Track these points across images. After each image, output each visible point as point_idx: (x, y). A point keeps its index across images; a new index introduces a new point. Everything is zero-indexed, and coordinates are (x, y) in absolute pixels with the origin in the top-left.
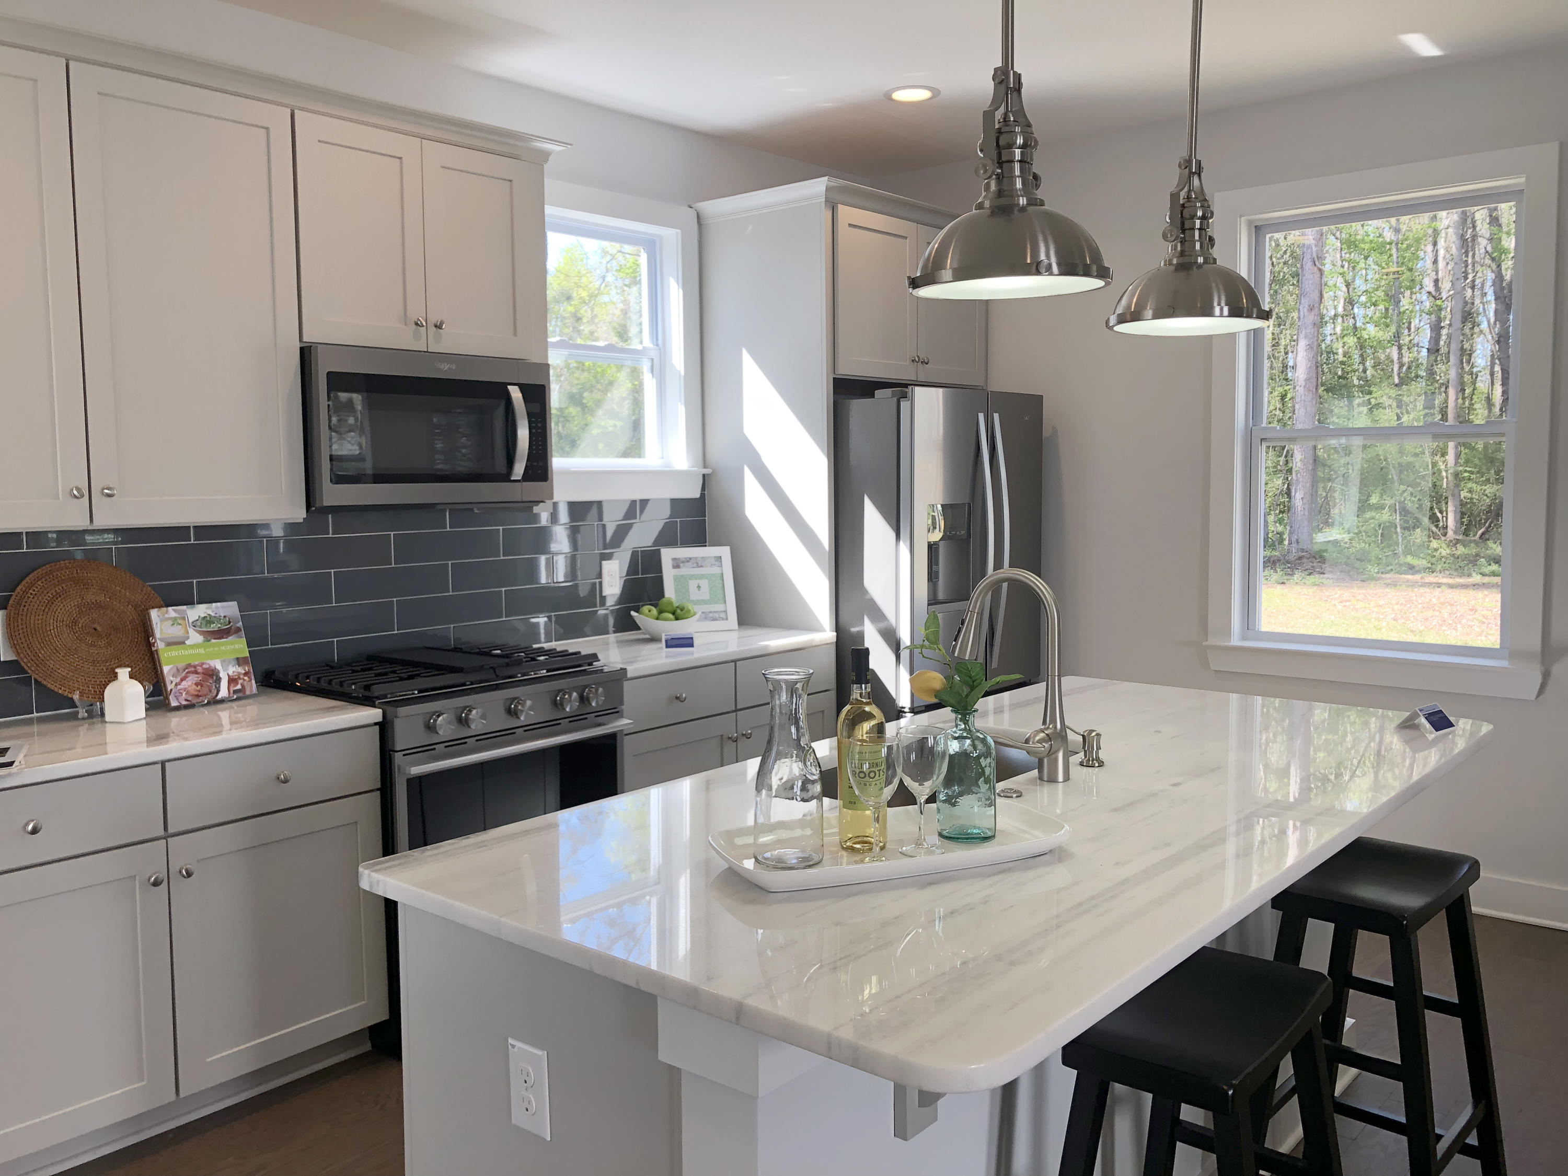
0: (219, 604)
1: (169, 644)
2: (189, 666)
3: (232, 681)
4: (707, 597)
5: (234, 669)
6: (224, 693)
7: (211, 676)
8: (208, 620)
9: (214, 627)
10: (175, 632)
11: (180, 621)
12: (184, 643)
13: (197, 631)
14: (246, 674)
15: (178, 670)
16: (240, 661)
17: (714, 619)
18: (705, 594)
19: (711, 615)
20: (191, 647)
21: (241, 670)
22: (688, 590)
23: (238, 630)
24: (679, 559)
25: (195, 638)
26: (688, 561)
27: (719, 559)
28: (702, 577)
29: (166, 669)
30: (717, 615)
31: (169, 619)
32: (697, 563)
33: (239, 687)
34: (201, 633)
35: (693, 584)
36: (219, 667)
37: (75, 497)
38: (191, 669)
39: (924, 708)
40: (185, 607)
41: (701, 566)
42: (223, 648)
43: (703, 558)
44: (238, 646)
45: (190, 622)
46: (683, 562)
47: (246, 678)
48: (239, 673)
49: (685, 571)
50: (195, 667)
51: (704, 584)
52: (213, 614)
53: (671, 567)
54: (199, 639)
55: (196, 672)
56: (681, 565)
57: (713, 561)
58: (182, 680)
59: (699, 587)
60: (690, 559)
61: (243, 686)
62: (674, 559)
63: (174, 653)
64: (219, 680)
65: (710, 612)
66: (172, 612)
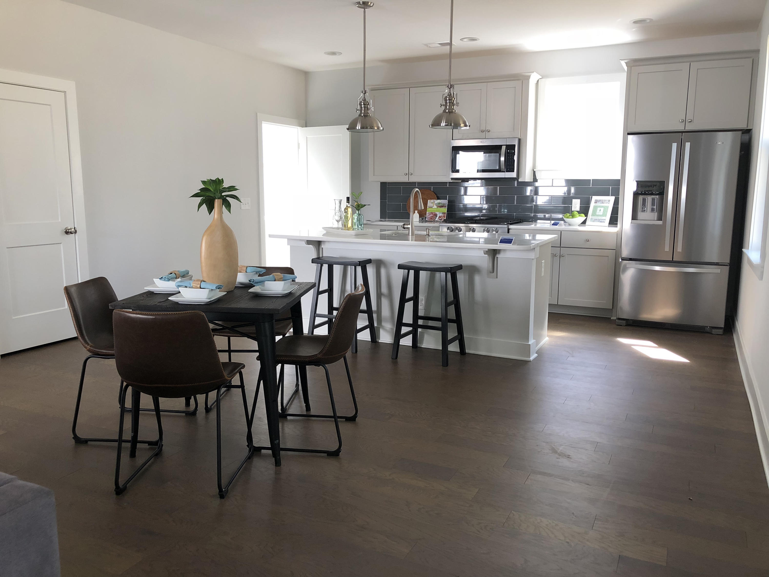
0: (443, 200)
1: (429, 207)
2: (432, 212)
3: (440, 217)
4: (601, 214)
5: (441, 215)
6: (437, 219)
7: (435, 215)
8: (439, 203)
9: (440, 205)
10: (432, 205)
11: (433, 203)
12: (432, 208)
13: (436, 205)
14: (443, 216)
15: (429, 213)
16: (443, 213)
17: (601, 222)
18: (601, 213)
19: (601, 220)
20: (434, 208)
21: (443, 215)
22: (596, 211)
23: (446, 206)
24: (597, 200)
25: (435, 207)
26: (600, 201)
27: (609, 201)
28: (602, 207)
29: (427, 212)
30: (602, 220)
31: (431, 202)
32: (602, 202)
33: (441, 219)
34: (436, 206)
35: (599, 209)
36: (438, 214)
37: (405, 175)
38: (432, 213)
39: (628, 259)
40: (435, 200)
41: (604, 203)
42: (441, 210)
43: (605, 200)
44: (445, 210)
45: (435, 203)
46: (598, 201)
47: (443, 217)
48: (442, 216)
49: (598, 204)
50: (433, 213)
51: (602, 209)
52: (441, 202)
53: (594, 202)
54: (436, 207)
55: (433, 214)
56: (597, 202)
57: (607, 201)
58: (429, 215)
59: (600, 210)
60: (601, 200)
61: (442, 218)
62: (596, 200)
63: (429, 209)
64: (437, 216)
65: (601, 219)
66: (432, 201)
